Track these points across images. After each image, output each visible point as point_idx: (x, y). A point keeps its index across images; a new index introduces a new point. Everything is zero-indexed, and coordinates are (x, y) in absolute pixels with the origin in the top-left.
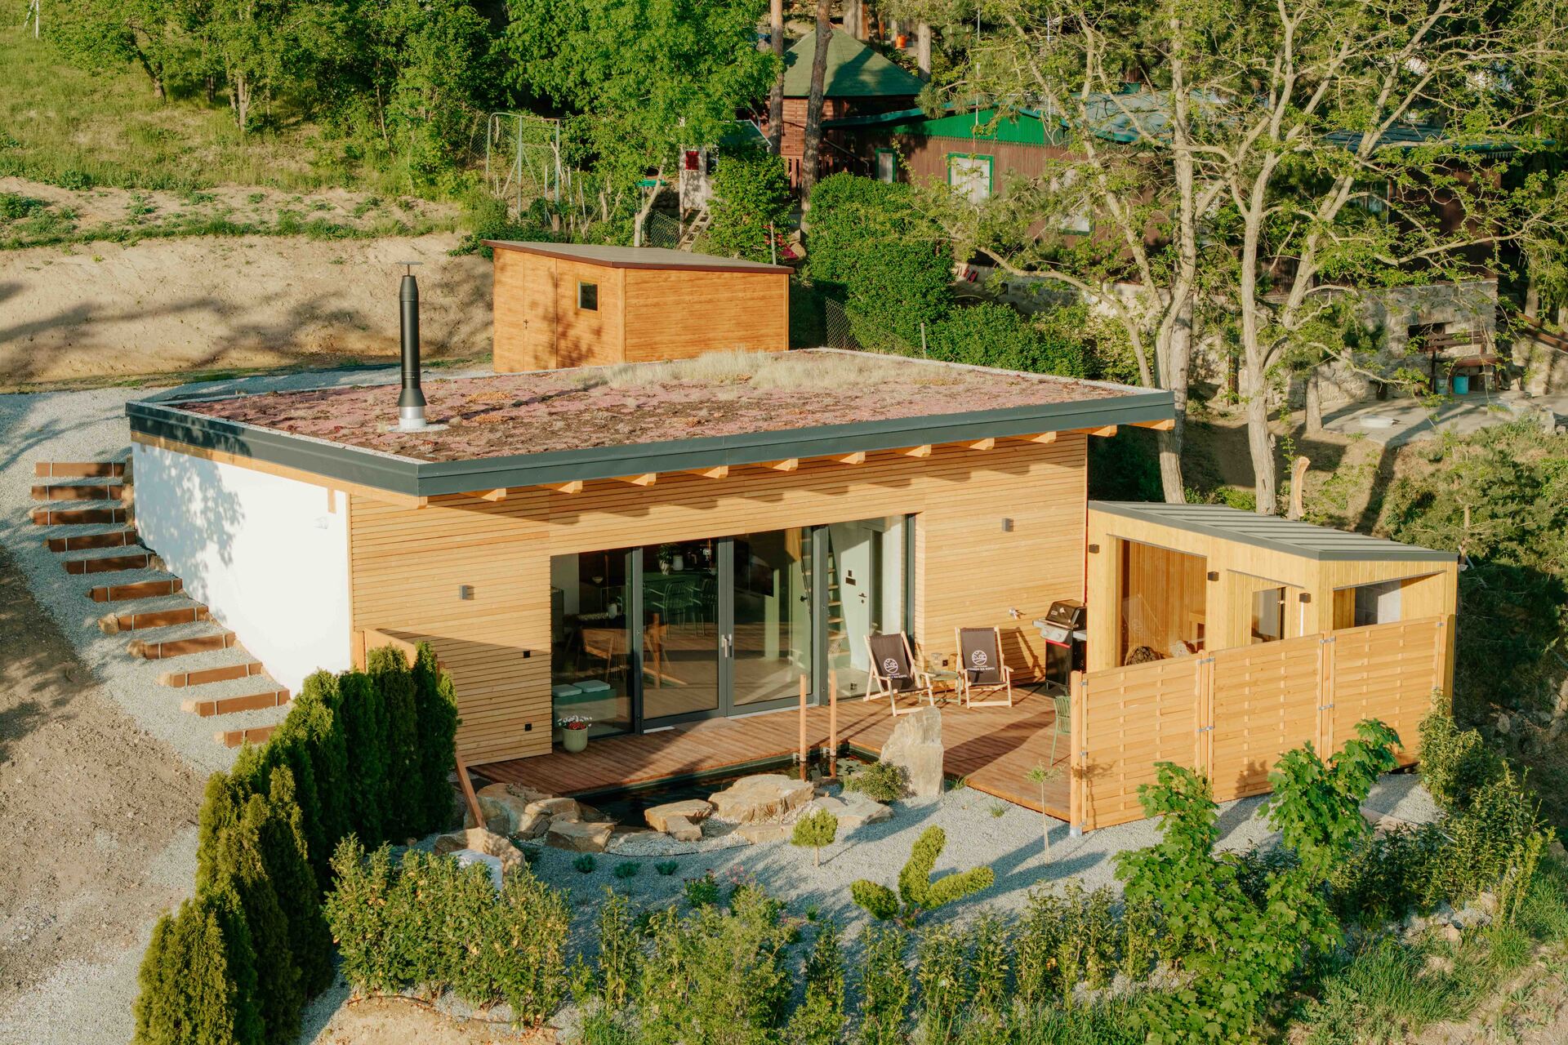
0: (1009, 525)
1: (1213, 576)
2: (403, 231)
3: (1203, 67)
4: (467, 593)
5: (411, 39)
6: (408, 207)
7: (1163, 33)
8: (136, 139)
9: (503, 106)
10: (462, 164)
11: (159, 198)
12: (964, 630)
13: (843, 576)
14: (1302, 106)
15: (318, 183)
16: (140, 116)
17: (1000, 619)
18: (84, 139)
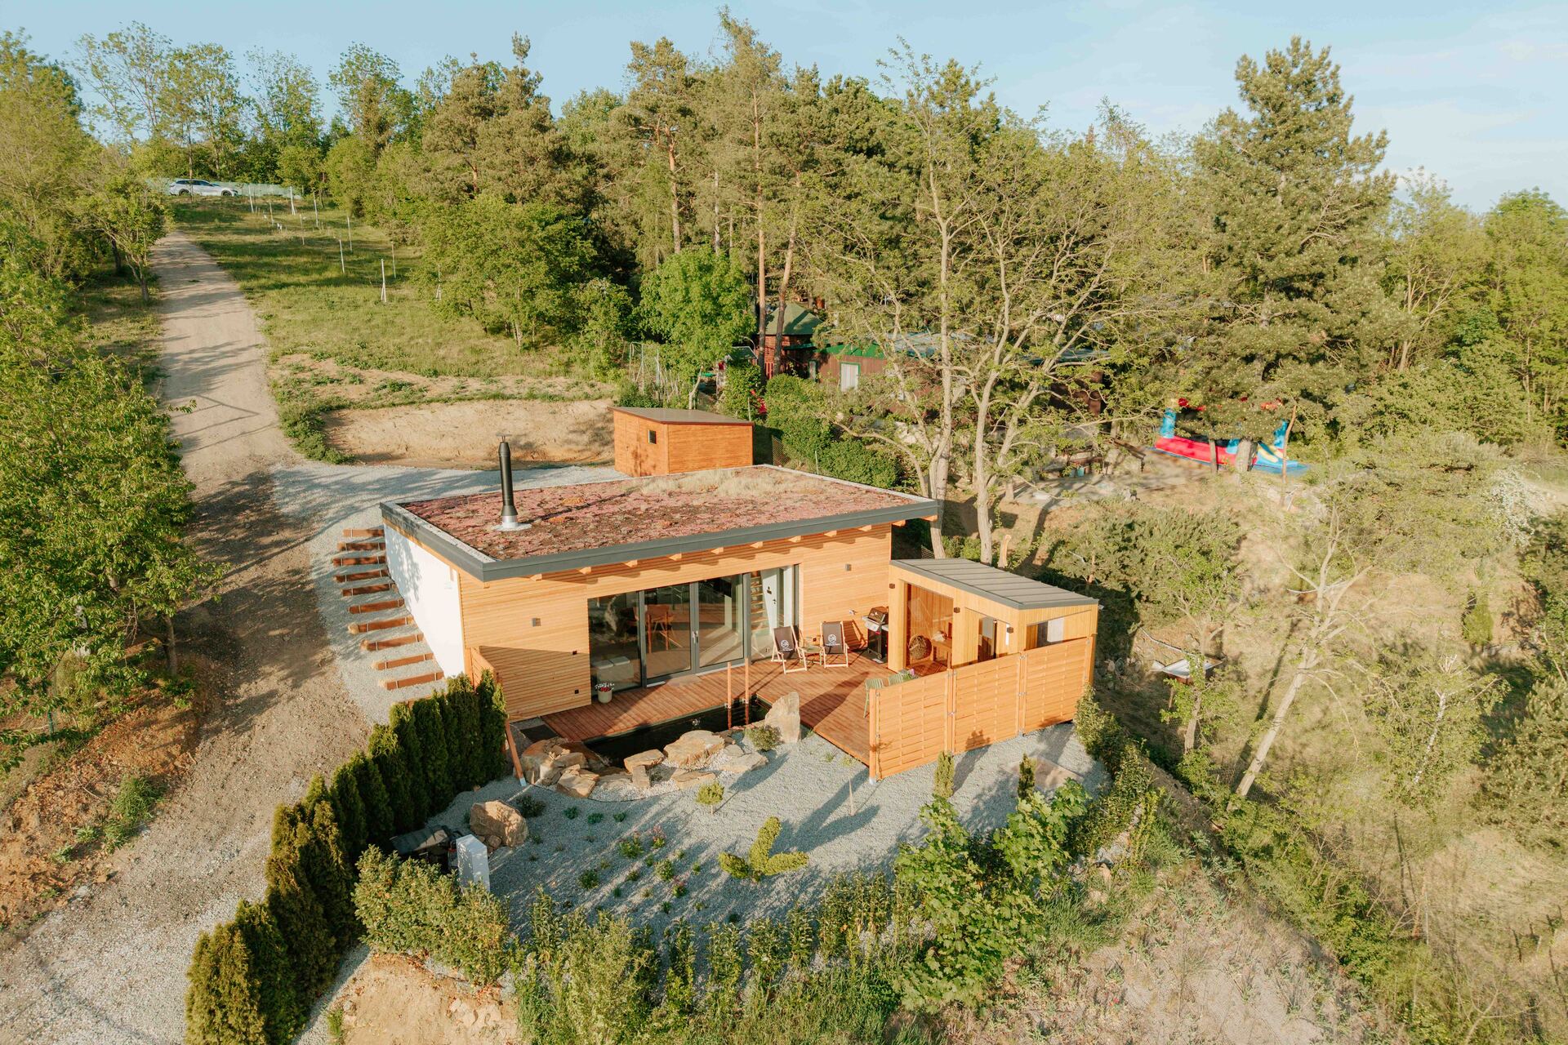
0: (849, 568)
1: (957, 610)
2: (587, 397)
3: (956, 322)
4: (536, 622)
5: (593, 307)
6: (592, 386)
7: (936, 303)
8: (467, 352)
9: (639, 339)
10: (618, 366)
11: (471, 381)
12: (825, 623)
13: (765, 589)
14: (1013, 343)
15: (550, 374)
16: (472, 342)
17: (842, 615)
18: (442, 352)
